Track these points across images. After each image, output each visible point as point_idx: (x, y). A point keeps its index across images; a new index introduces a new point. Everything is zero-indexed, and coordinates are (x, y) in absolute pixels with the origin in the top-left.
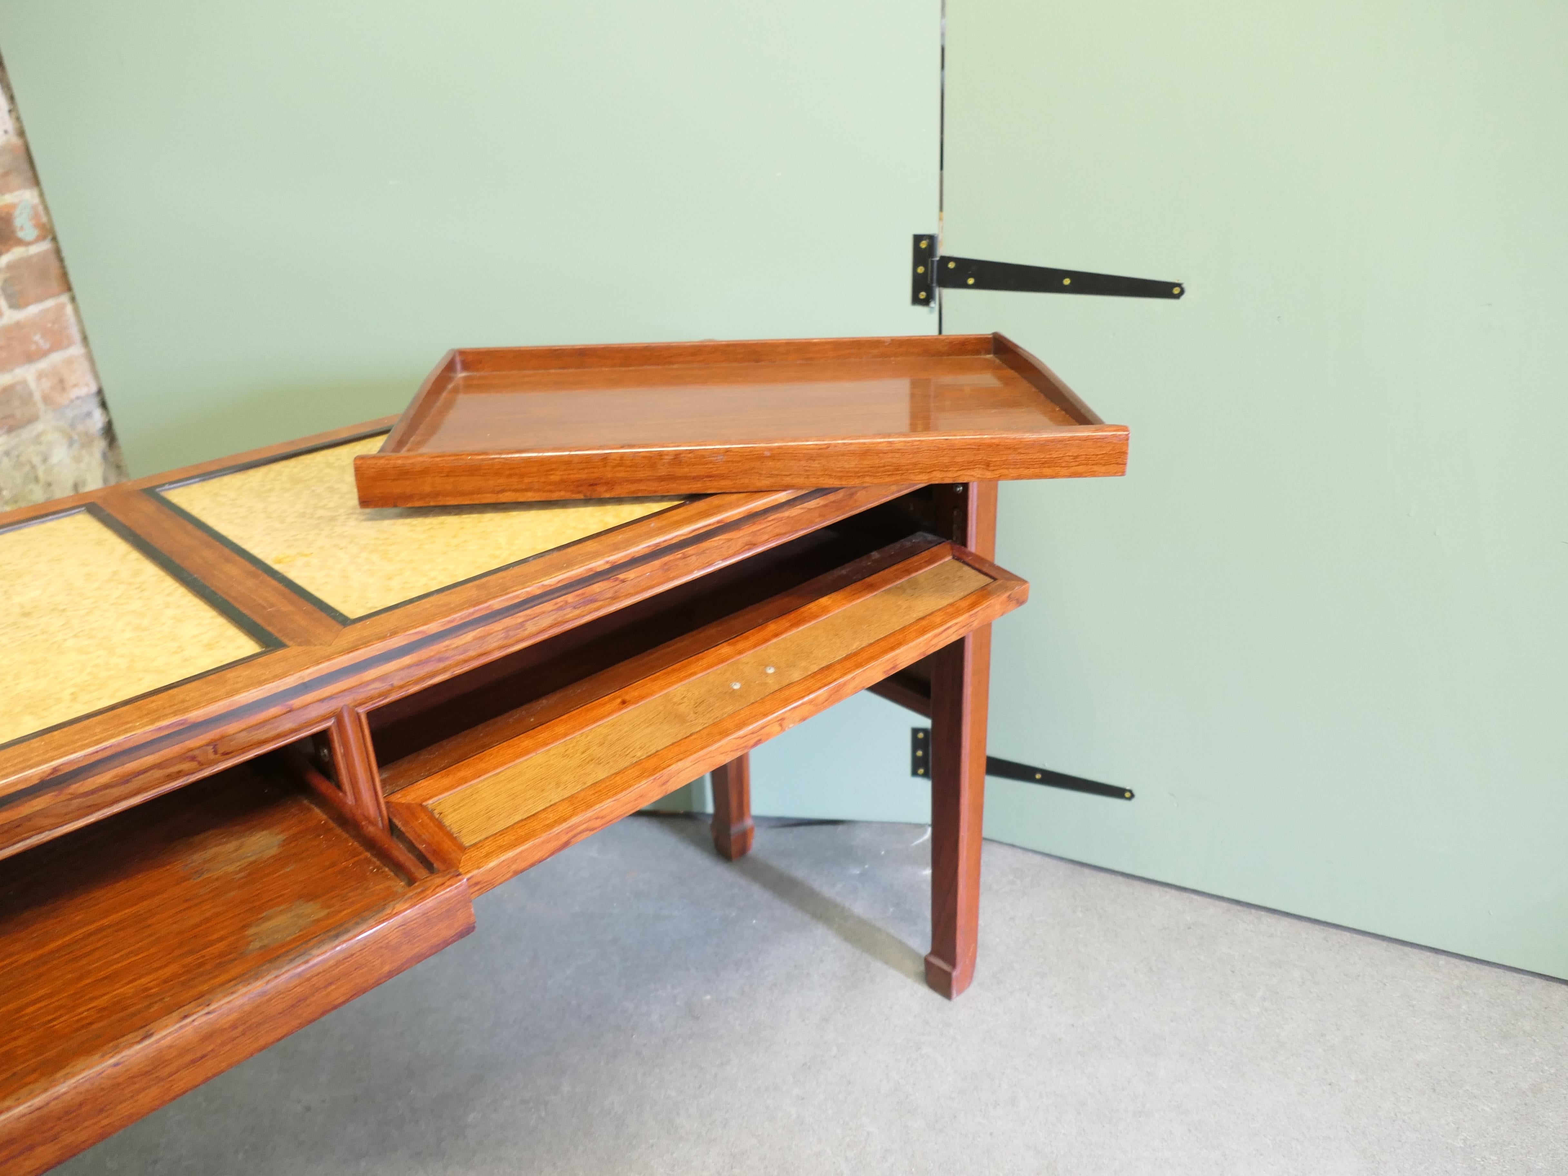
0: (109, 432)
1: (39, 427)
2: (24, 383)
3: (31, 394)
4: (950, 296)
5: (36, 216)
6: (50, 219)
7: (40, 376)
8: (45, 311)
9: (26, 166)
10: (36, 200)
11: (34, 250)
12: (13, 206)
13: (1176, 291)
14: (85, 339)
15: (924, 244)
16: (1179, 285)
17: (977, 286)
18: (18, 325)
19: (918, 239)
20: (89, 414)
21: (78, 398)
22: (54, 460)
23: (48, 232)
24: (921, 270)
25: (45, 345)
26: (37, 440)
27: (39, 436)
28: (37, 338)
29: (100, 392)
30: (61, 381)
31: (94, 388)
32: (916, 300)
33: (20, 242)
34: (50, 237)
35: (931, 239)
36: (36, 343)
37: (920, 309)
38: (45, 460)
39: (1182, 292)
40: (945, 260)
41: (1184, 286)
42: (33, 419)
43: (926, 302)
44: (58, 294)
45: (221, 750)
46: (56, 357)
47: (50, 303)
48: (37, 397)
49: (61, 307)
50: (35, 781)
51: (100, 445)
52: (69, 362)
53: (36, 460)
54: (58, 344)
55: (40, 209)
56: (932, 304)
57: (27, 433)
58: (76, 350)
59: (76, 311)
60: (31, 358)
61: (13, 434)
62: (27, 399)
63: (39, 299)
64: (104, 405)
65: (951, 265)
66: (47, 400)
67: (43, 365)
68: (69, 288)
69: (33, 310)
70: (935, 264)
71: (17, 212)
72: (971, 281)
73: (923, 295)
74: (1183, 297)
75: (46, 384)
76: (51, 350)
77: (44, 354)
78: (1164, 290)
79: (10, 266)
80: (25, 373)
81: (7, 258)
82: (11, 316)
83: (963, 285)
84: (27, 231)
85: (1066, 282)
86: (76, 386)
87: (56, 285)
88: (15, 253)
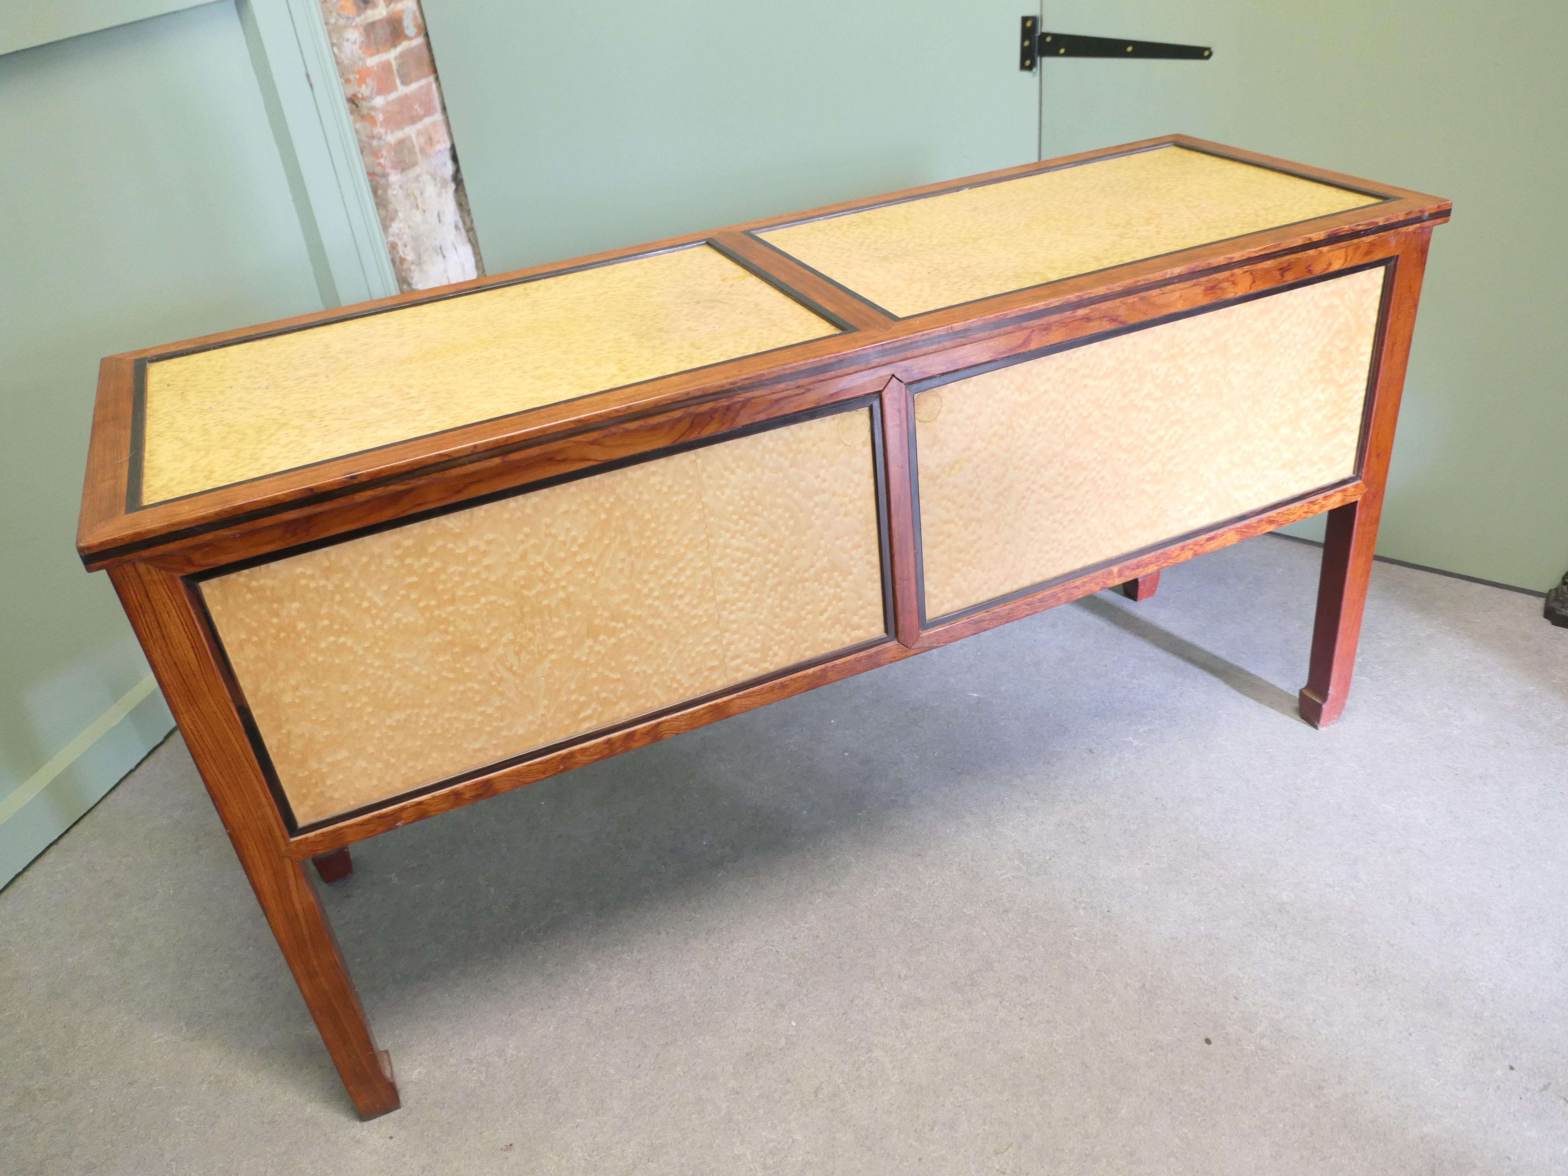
0: (457, 179)
1: (418, 170)
2: (410, 138)
3: (413, 146)
4: (1049, 63)
5: (416, 18)
6: (424, 21)
7: (419, 133)
8: (421, 87)
10: (415, 7)
11: (415, 42)
12: (402, 11)
13: (1206, 53)
14: (444, 108)
15: (1029, 24)
16: (1208, 49)
17: (1067, 54)
18: (406, 97)
19: (1025, 19)
20: (445, 164)
21: (440, 151)
22: (427, 194)
23: (423, 30)
24: (1027, 43)
25: (421, 112)
26: (417, 179)
27: (418, 177)
28: (416, 106)
29: (453, 148)
30: (430, 138)
31: (449, 145)
32: (1023, 67)
33: (406, 37)
34: (424, 34)
35: (1034, 19)
36: (416, 110)
37: (1026, 74)
38: (422, 194)
39: (1210, 54)
40: (1044, 35)
41: (1212, 50)
42: (414, 164)
43: (1030, 68)
44: (429, 75)
46: (427, 121)
47: (423, 82)
48: (417, 149)
49: (429, 85)
51: (452, 186)
52: (434, 124)
53: (417, 193)
54: (428, 112)
55: (418, 13)
56: (1034, 70)
57: (411, 174)
58: (438, 116)
59: (439, 86)
60: (414, 120)
61: (404, 173)
62: (411, 151)
63: (418, 78)
64: (454, 158)
65: (1049, 39)
66: (423, 151)
67: (419, 126)
68: (435, 71)
69: (414, 86)
70: (1037, 39)
71: (405, 16)
72: (1062, 51)
73: (1028, 63)
74: (1212, 58)
75: (422, 140)
76: (424, 116)
77: (421, 118)
78: (1198, 53)
79: (401, 55)
80: (410, 131)
81: (399, 49)
82: (402, 90)
83: (1056, 54)
84: (410, 29)
85: (1130, 49)
86: (438, 142)
87: (427, 68)
88: (404, 46)
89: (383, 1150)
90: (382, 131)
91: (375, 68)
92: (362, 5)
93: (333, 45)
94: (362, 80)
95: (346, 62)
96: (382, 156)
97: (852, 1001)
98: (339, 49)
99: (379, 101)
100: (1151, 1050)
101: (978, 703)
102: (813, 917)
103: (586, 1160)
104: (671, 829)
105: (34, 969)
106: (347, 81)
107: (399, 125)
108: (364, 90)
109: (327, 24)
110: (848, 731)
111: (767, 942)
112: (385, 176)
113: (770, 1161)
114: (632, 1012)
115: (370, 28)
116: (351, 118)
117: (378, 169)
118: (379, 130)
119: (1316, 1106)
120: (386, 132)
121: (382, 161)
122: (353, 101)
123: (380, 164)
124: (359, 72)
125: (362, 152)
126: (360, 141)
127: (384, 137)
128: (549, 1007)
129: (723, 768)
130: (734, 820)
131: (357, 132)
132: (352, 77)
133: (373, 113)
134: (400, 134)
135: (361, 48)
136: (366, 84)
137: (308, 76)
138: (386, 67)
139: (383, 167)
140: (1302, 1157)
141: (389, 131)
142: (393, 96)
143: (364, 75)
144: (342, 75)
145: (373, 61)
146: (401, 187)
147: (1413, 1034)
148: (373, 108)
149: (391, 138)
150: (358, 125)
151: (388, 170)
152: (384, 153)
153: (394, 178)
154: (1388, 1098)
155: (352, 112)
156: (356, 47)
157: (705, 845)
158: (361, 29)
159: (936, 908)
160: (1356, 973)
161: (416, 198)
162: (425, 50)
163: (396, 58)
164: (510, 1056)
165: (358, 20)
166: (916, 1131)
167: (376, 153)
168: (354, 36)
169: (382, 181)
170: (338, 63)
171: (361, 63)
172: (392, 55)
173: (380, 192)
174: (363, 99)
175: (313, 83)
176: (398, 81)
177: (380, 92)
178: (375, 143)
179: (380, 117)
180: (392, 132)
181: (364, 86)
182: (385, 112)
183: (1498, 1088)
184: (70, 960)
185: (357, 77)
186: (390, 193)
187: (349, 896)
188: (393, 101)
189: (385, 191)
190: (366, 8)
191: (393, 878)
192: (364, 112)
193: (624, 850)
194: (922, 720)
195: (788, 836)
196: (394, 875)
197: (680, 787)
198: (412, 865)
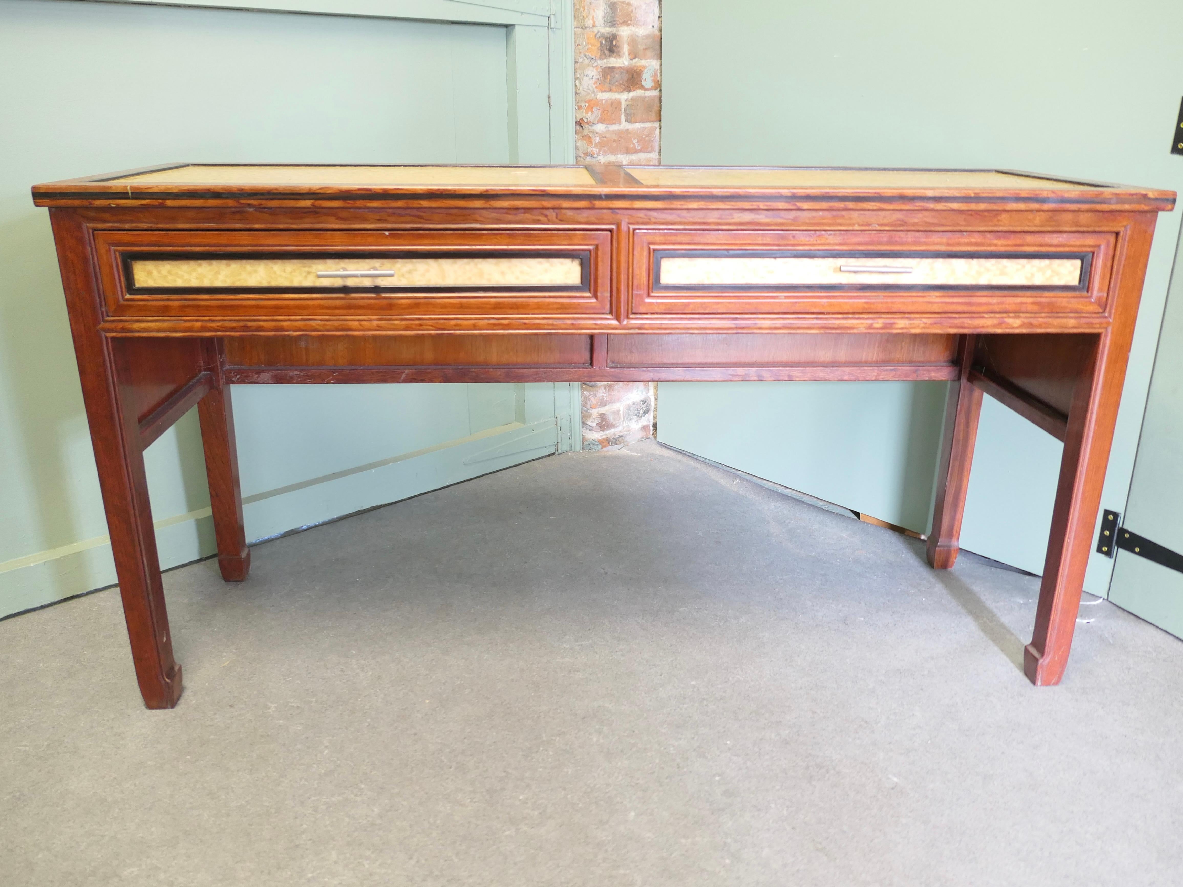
2: (620, 163)
5: (655, 75)
6: (661, 79)
7: (630, 162)
8: (644, 128)
9: (658, 47)
10: (658, 67)
11: (649, 94)
12: (644, 67)
14: (660, 150)
18: (627, 132)
23: (658, 86)
25: (638, 147)
28: (635, 141)
32: (1174, 150)
33: (642, 87)
34: (659, 89)
36: (634, 144)
37: (1177, 158)
44: (653, 121)
45: (559, 217)
46: (642, 156)
47: (648, 125)
49: (653, 129)
50: (478, 193)
52: (648, 160)
54: (645, 149)
55: (659, 71)
59: (660, 132)
60: (628, 151)
63: (643, 121)
67: (634, 157)
68: (660, 119)
69: (638, 125)
71: (645, 71)
76: (640, 151)
77: (636, 152)
79: (632, 99)
80: (624, 159)
81: (632, 94)
82: (625, 125)
84: (648, 82)
87: (653, 116)
88: (638, 93)
90: (595, 150)
91: (604, 101)
92: (607, 52)
93: (576, 79)
94: (590, 108)
95: (583, 93)
98: (580, 82)
99: (600, 128)
104: (505, 771)
105: (18, 661)
106: (580, 107)
107: (613, 151)
108: (590, 117)
109: (576, 62)
110: (735, 758)
115: (608, 71)
116: (575, 136)
118: (593, 149)
120: (599, 153)
122: (579, 123)
124: (589, 101)
126: (577, 155)
127: (596, 156)
129: (595, 739)
130: (564, 789)
131: (577, 148)
132: (583, 105)
133: (592, 136)
135: (595, 83)
136: (592, 111)
137: (549, 97)
138: (616, 105)
141: (602, 153)
142: (615, 127)
143: (592, 105)
144: (577, 103)
145: (604, 96)
148: (594, 132)
149: (602, 158)
150: (579, 144)
155: (577, 133)
156: (592, 82)
157: (520, 800)
158: (599, 69)
162: (657, 101)
163: (626, 100)
165: (599, 62)
168: (593, 73)
170: (576, 93)
171: (593, 95)
172: (624, 97)
174: (587, 123)
175: (552, 103)
176: (623, 118)
177: (602, 121)
178: (588, 159)
179: (598, 139)
180: (605, 154)
181: (590, 113)
182: (602, 136)
184: (41, 665)
185: (587, 105)
188: (614, 131)
190: (610, 56)
191: (272, 708)
192: (586, 132)
193: (452, 770)
194: (819, 780)
195: (598, 828)
196: (276, 705)
197: (545, 739)
198: (293, 704)
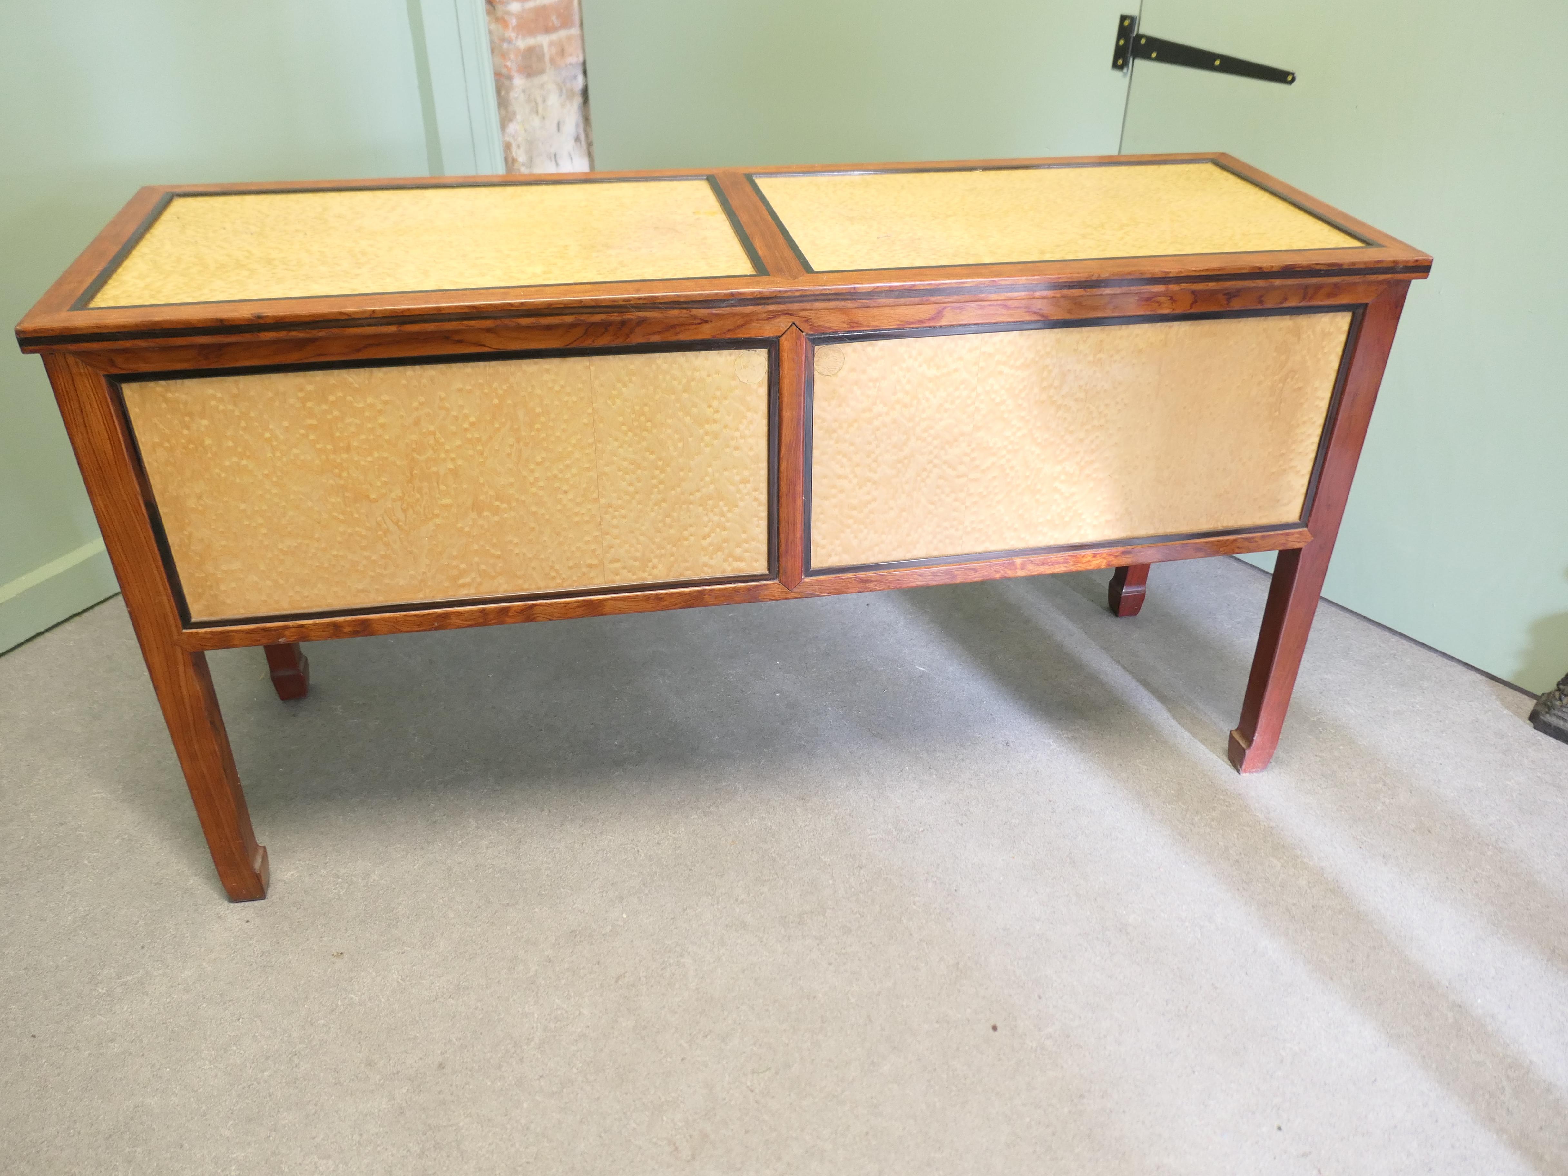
0: (585, 93)
1: (544, 78)
2: (541, 46)
3: (543, 54)
4: (1141, 66)
7: (551, 44)
8: (561, 2)
13: (1290, 78)
14: (581, 24)
15: (1126, 23)
16: (1293, 74)
17: (1159, 59)
18: (544, 7)
19: (1123, 18)
20: (575, 77)
21: (571, 64)
22: (549, 102)
24: (1122, 42)
25: (558, 24)
26: (542, 86)
27: (543, 84)
28: (554, 18)
29: (584, 63)
30: (563, 50)
31: (581, 59)
32: (1115, 66)
35: (1133, 19)
36: (553, 21)
37: (1118, 74)
38: (544, 101)
39: (1293, 80)
40: (1139, 37)
41: (1295, 75)
42: (542, 72)
43: (1121, 68)
46: (563, 34)
48: (547, 58)
49: (571, 1)
51: (578, 100)
52: (569, 38)
53: (539, 100)
54: (564, 26)
56: (1125, 70)
57: (537, 80)
58: (575, 31)
60: (548, 30)
61: (529, 79)
62: (541, 58)
64: (585, 73)
65: (1143, 41)
66: (552, 61)
67: (554, 37)
70: (1132, 39)
72: (1154, 55)
73: (1120, 62)
74: (1293, 84)
75: (554, 50)
76: (560, 28)
77: (556, 29)
78: (1281, 76)
80: (543, 41)
83: (1147, 57)
85: (1217, 62)
86: (571, 55)
89: (237, 930)
90: (513, 35)
96: (509, 59)
97: (685, 910)
99: (515, 7)
100: (937, 1022)
101: (921, 676)
102: (683, 830)
103: (398, 982)
104: (592, 724)
105: (23, 713)
107: (532, 32)
110: (788, 675)
111: (633, 840)
112: (510, 78)
113: (552, 1025)
114: (490, 871)
116: (487, 18)
117: (504, 71)
118: (511, 34)
119: (1070, 1112)
120: (517, 38)
121: (509, 64)
122: (491, 3)
123: (506, 66)
125: (492, 52)
126: (492, 42)
127: (514, 42)
128: (422, 848)
129: (661, 682)
130: (651, 729)
131: (490, 32)
133: (506, 17)
134: (531, 41)
139: (509, 69)
140: (1035, 1152)
141: (520, 37)
146: (524, 91)
147: (1196, 1073)
148: (508, 13)
149: (522, 44)
150: (493, 26)
151: (514, 73)
152: (512, 56)
153: (519, 81)
154: (1143, 1123)
155: (489, 13)
157: (616, 745)
159: (797, 849)
160: (1167, 1004)
161: (537, 104)
164: (372, 880)
166: (690, 1034)
167: (504, 55)
169: (507, 83)
173: (503, 93)
178: (505, 45)
179: (514, 22)
180: (524, 38)
182: (519, 17)
183: (1257, 1143)
184: (53, 713)
186: (513, 95)
187: (295, 716)
188: (530, 9)
189: (508, 92)
191: (338, 709)
192: (499, 13)
193: (543, 732)
194: (861, 680)
195: (692, 754)
196: (340, 706)
197: (616, 689)
198: (358, 702)
